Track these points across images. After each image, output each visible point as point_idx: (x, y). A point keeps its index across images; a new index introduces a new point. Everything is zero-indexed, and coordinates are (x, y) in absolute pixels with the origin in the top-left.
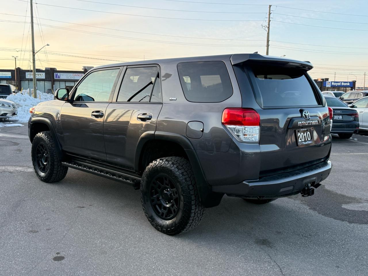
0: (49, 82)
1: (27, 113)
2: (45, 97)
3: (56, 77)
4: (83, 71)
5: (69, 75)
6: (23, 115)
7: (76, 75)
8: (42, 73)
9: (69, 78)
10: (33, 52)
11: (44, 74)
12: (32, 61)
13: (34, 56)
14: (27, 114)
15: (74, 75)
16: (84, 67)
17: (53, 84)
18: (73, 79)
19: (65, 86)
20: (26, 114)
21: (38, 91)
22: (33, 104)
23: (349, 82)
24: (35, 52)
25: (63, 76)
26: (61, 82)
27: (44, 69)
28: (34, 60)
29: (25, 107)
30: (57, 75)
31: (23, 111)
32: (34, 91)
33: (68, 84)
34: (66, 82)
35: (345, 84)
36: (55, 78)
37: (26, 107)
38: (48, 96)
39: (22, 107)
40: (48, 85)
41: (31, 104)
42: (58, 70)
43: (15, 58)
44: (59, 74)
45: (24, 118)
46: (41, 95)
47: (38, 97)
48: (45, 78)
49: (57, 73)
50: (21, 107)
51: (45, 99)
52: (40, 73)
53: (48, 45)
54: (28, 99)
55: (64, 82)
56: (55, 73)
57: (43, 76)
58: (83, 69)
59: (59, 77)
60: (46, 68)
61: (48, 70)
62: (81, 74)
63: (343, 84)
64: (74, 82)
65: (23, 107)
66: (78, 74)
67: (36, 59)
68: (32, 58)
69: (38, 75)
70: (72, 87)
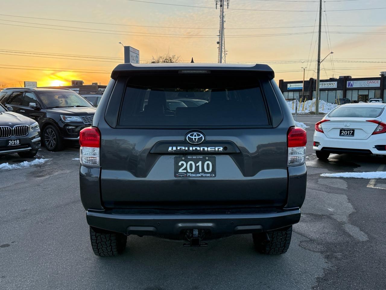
0: (340, 91)
2: (329, 107)
3: (349, 86)
4: (380, 77)
5: (363, 82)
7: (371, 82)
8: (334, 82)
9: (363, 86)
10: (319, 62)
11: (336, 83)
12: (316, 71)
13: (319, 65)
15: (368, 82)
16: (382, 72)
17: (345, 93)
18: (367, 87)
19: (358, 95)
24: (321, 61)
25: (356, 84)
26: (354, 91)
27: (338, 78)
28: (319, 70)
30: (349, 84)
33: (361, 93)
36: (347, 87)
38: (332, 106)
40: (340, 94)
43: (304, 69)
44: (352, 82)
47: (321, 108)
48: (336, 87)
49: (350, 82)
51: (329, 109)
52: (332, 82)
53: (332, 53)
55: (357, 91)
56: (347, 82)
57: (334, 85)
58: (380, 75)
59: (352, 85)
60: (340, 77)
61: (342, 79)
62: (377, 81)
64: (368, 90)
66: (373, 81)
67: (320, 69)
68: (317, 68)
69: (330, 85)
70: (366, 95)
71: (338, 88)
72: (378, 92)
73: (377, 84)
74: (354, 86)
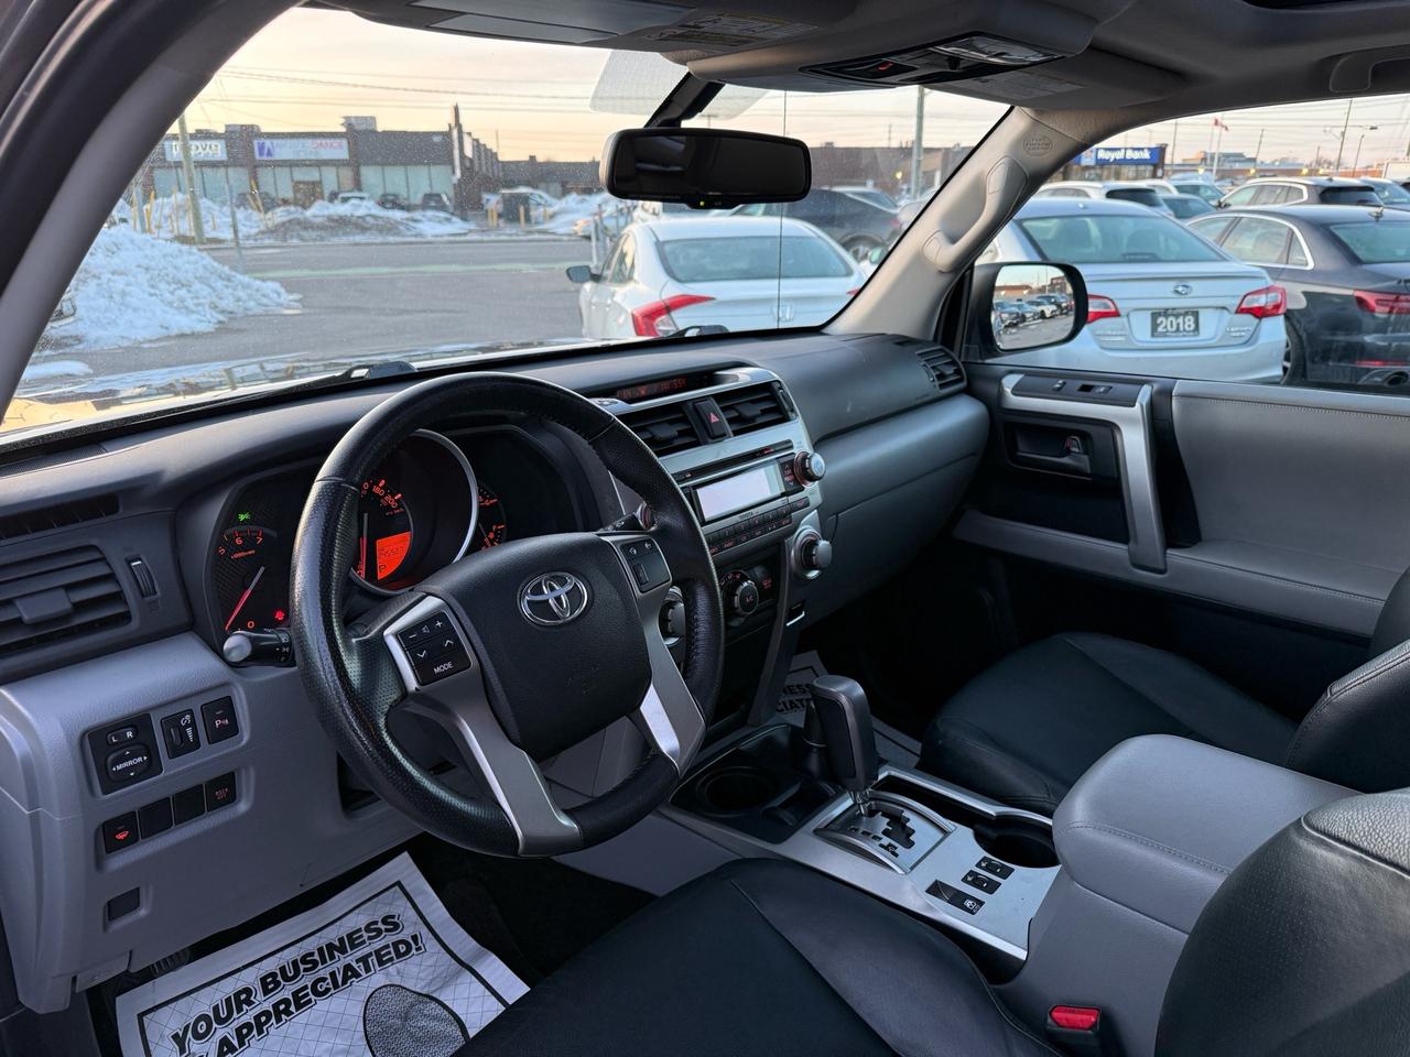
0: (240, 169)
1: (122, 304)
3: (261, 154)
4: (343, 130)
5: (301, 144)
6: (108, 315)
7: (322, 145)
8: (215, 142)
9: (303, 156)
11: (220, 145)
14: (122, 308)
15: (316, 145)
16: (346, 118)
17: (254, 177)
19: (292, 180)
20: (120, 310)
21: (204, 202)
22: (145, 262)
23: (1149, 149)
25: (284, 151)
26: (278, 170)
27: (221, 130)
29: (109, 280)
30: (261, 148)
31: (104, 296)
32: (190, 203)
33: (301, 175)
34: (294, 169)
35: (1136, 155)
36: (257, 157)
37: (116, 277)
39: (99, 278)
40: (239, 177)
41: (139, 266)
42: (264, 129)
44: (268, 143)
45: (109, 323)
46: (216, 213)
47: (208, 221)
48: (226, 158)
49: (262, 141)
50: (96, 281)
52: (209, 143)
54: (129, 246)
55: (287, 170)
56: (255, 142)
57: (218, 150)
58: (342, 124)
59: (269, 154)
60: (227, 126)
61: (235, 132)
62: (337, 141)
63: (1130, 155)
64: (319, 165)
65: (104, 280)
66: (329, 141)
69: (204, 149)
70: (313, 183)
71: (232, 162)
72: (347, 174)
73: (340, 151)
74: (277, 156)
